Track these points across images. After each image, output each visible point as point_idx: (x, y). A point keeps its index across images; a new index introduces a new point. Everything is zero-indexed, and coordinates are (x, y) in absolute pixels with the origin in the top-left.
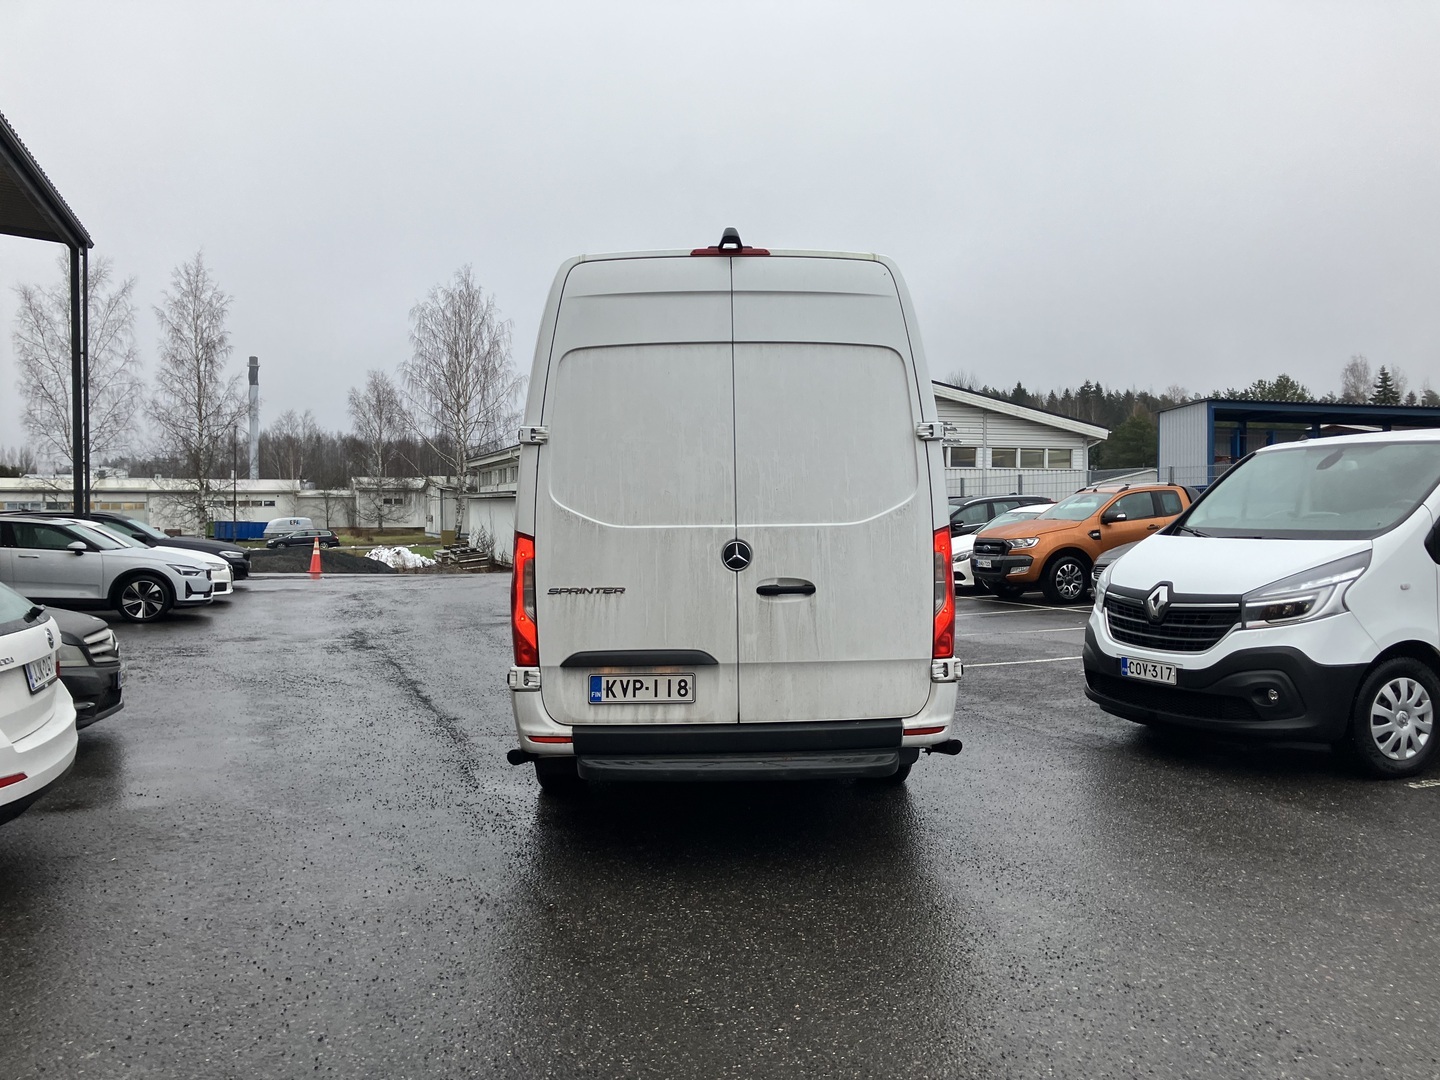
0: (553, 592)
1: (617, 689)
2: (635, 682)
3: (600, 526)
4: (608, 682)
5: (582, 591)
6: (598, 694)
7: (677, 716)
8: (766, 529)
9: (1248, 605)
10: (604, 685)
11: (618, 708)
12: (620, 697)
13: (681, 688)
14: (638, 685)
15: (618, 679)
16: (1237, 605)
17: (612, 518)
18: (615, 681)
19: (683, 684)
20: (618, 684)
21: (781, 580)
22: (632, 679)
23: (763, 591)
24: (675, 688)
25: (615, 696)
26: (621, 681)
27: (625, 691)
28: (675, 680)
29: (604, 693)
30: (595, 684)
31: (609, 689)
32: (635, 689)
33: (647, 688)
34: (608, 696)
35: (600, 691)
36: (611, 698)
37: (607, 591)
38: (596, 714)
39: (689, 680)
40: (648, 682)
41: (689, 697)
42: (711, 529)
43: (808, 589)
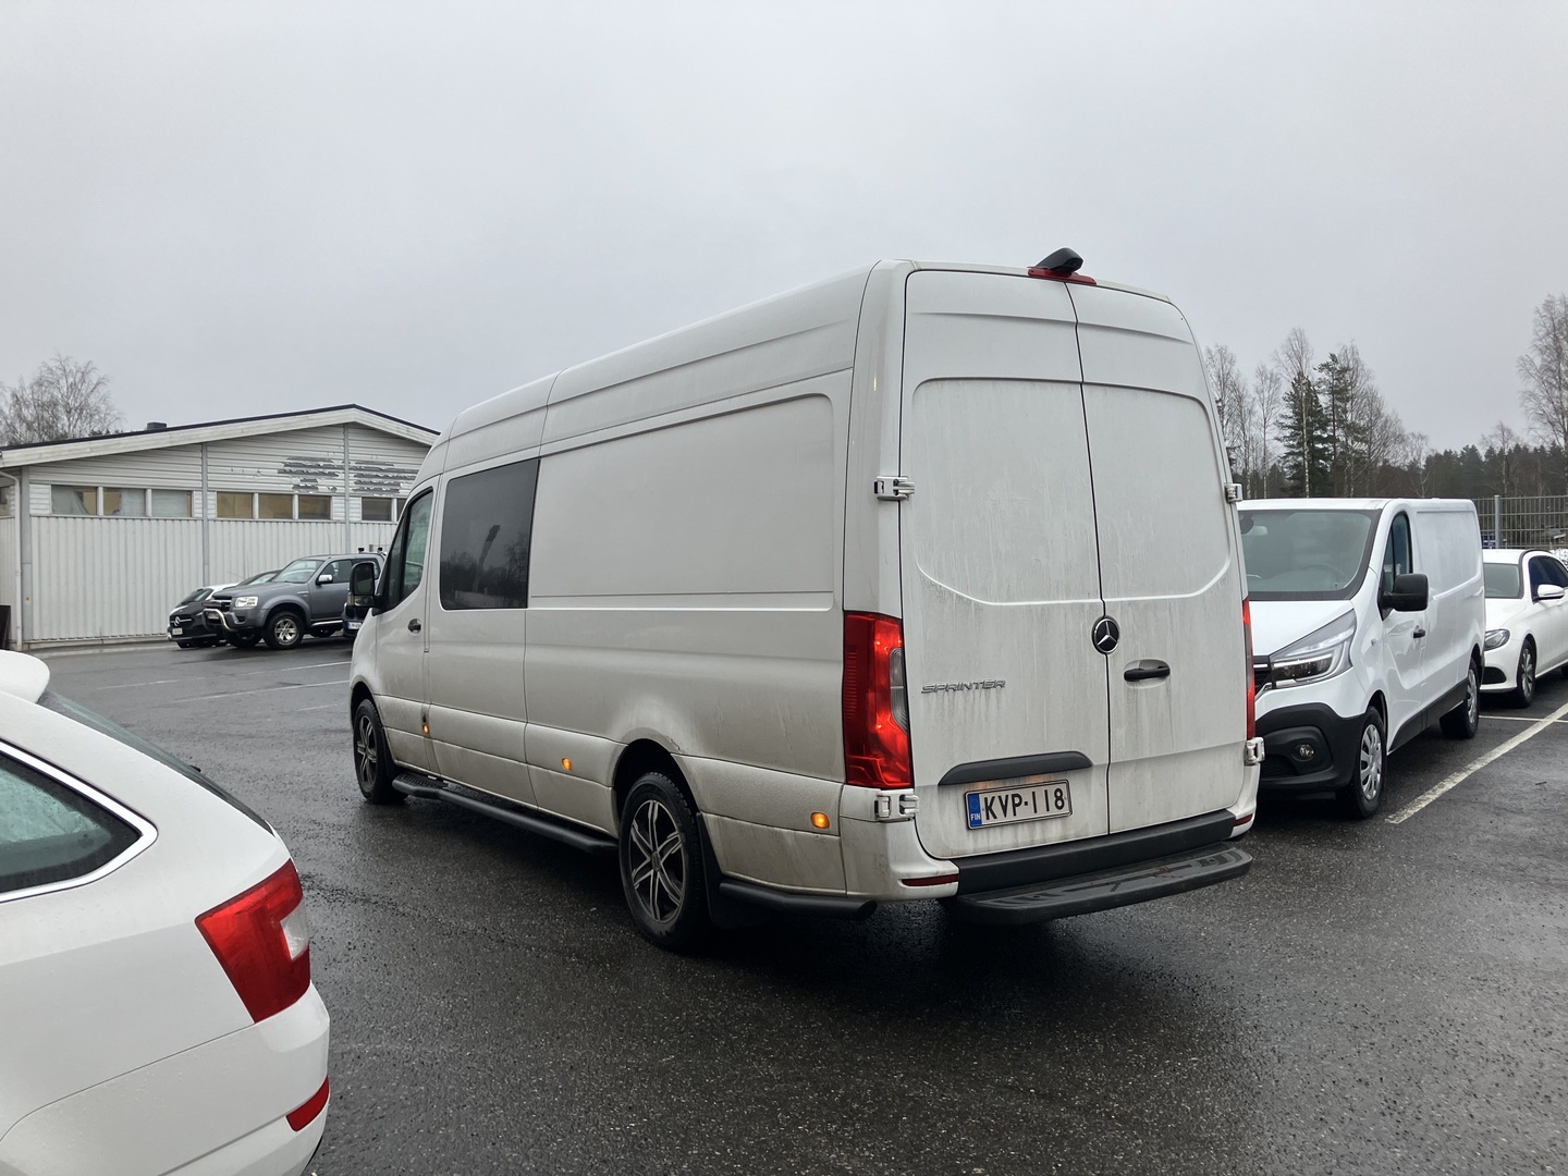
0: (926, 691)
1: (997, 807)
2: (1014, 796)
3: (977, 604)
4: (986, 799)
5: (960, 688)
6: (977, 817)
7: (1054, 833)
8: (1130, 603)
9: (1276, 666)
10: (982, 804)
11: (998, 830)
12: (1001, 819)
13: (1058, 798)
14: (1017, 801)
15: (996, 795)
16: (1266, 665)
17: (986, 595)
18: (993, 798)
19: (1059, 794)
20: (997, 800)
21: (1143, 662)
22: (1010, 793)
23: (1131, 677)
24: (1052, 800)
25: (995, 817)
26: (1000, 797)
27: (1005, 809)
28: (1052, 789)
29: (983, 813)
30: (972, 803)
31: (989, 808)
32: (1015, 805)
33: (1026, 803)
34: (988, 818)
35: (979, 812)
36: (992, 820)
37: (987, 686)
38: (975, 841)
39: (1063, 787)
40: (1026, 795)
41: (1065, 810)
42: (1083, 605)
43: (1162, 672)
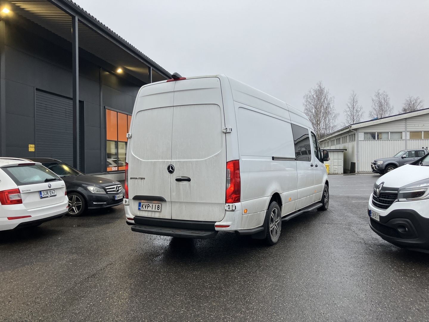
0: (131, 178)
1: (144, 206)
2: (148, 205)
3: (141, 160)
5: (136, 178)
6: (140, 208)
7: (157, 215)
8: (178, 161)
9: (400, 192)
10: (141, 205)
11: (144, 212)
12: (144, 209)
13: (158, 207)
14: (148, 206)
15: (144, 204)
16: (397, 192)
17: (143, 159)
19: (158, 206)
20: (144, 205)
21: (182, 177)
22: (147, 204)
23: (178, 180)
24: (157, 207)
27: (146, 207)
28: (157, 205)
30: (140, 204)
31: (142, 206)
32: (148, 207)
33: (150, 207)
36: (143, 209)
37: (142, 179)
38: (140, 213)
39: (160, 205)
40: (151, 205)
41: (160, 210)
42: (165, 161)
43: (189, 180)
